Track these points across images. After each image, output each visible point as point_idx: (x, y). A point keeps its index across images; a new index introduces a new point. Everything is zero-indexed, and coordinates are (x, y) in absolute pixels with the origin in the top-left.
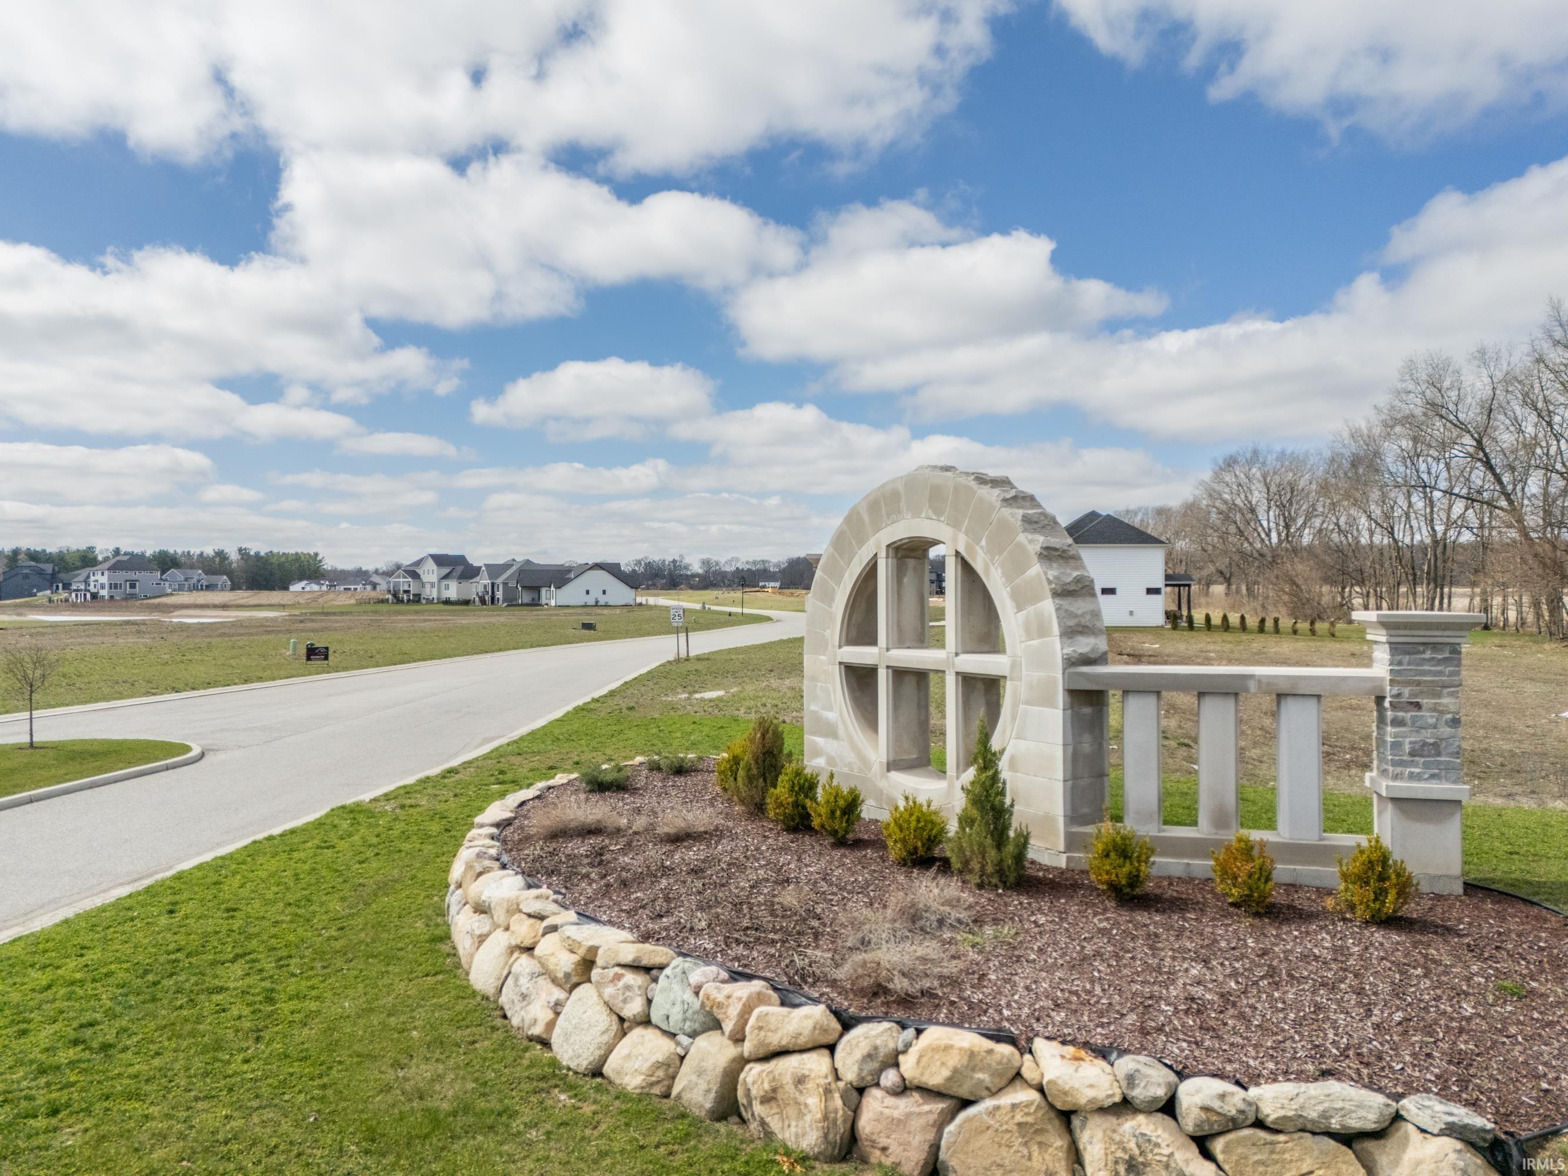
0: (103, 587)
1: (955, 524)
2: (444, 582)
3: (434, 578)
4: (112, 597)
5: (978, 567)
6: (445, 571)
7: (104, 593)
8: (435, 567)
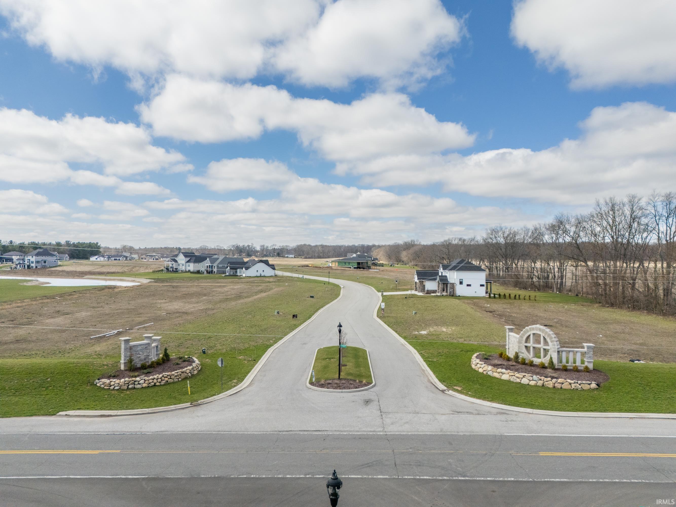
0: (32, 263)
1: (543, 332)
2: (187, 264)
3: (183, 262)
4: (36, 267)
5: (546, 337)
6: (188, 259)
7: (33, 265)
8: (184, 257)
